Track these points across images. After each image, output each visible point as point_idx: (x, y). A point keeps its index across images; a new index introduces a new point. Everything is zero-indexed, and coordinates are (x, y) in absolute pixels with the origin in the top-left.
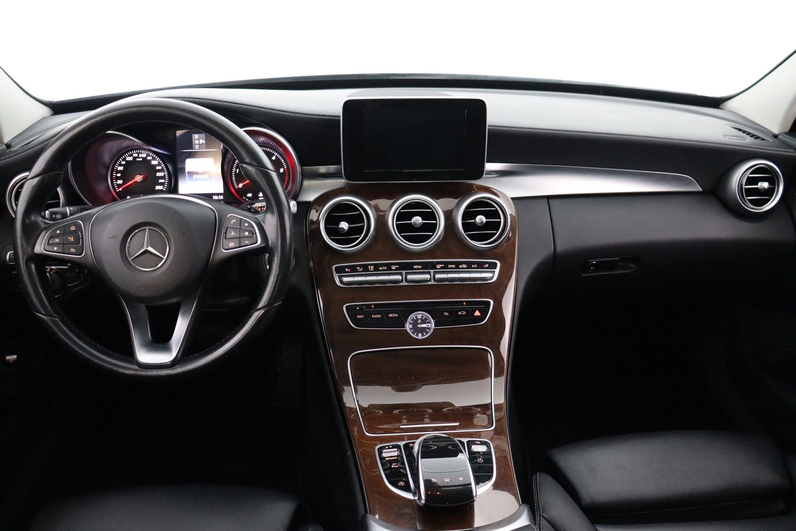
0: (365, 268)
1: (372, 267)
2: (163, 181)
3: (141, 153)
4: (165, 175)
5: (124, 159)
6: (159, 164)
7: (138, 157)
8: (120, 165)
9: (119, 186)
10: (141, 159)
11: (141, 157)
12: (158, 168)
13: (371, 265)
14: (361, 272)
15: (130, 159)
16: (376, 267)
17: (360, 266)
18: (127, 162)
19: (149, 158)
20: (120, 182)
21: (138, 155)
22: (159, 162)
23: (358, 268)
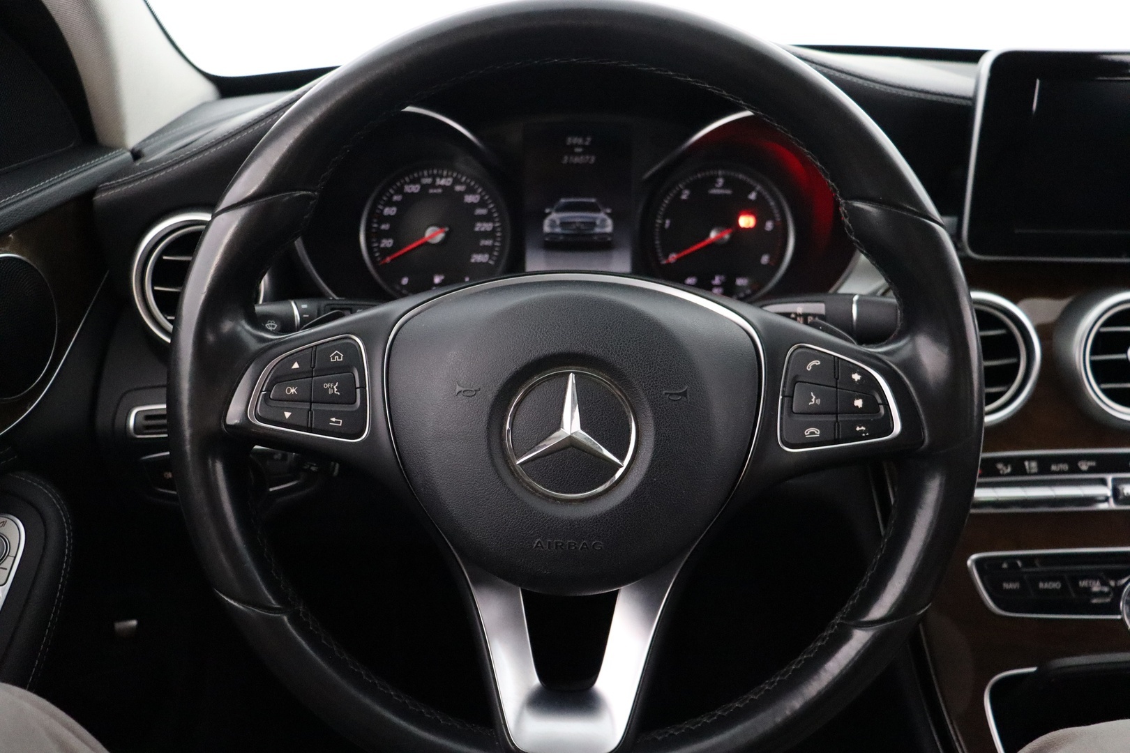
0: (1018, 466)
1: (1034, 464)
2: (488, 242)
3: (441, 177)
4: (494, 228)
5: (400, 191)
6: (482, 204)
7: (433, 185)
8: (390, 203)
9: (386, 252)
10: (440, 191)
11: (440, 186)
12: (481, 211)
13: (1030, 458)
14: (1008, 475)
15: (415, 188)
16: (1045, 464)
17: (1006, 461)
18: (406, 195)
19: (458, 188)
20: (387, 243)
21: (434, 181)
22: (482, 198)
23: (1000, 466)
